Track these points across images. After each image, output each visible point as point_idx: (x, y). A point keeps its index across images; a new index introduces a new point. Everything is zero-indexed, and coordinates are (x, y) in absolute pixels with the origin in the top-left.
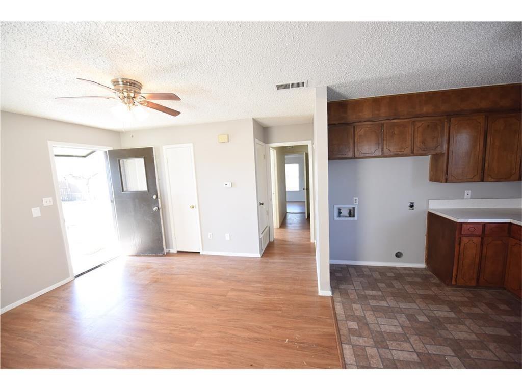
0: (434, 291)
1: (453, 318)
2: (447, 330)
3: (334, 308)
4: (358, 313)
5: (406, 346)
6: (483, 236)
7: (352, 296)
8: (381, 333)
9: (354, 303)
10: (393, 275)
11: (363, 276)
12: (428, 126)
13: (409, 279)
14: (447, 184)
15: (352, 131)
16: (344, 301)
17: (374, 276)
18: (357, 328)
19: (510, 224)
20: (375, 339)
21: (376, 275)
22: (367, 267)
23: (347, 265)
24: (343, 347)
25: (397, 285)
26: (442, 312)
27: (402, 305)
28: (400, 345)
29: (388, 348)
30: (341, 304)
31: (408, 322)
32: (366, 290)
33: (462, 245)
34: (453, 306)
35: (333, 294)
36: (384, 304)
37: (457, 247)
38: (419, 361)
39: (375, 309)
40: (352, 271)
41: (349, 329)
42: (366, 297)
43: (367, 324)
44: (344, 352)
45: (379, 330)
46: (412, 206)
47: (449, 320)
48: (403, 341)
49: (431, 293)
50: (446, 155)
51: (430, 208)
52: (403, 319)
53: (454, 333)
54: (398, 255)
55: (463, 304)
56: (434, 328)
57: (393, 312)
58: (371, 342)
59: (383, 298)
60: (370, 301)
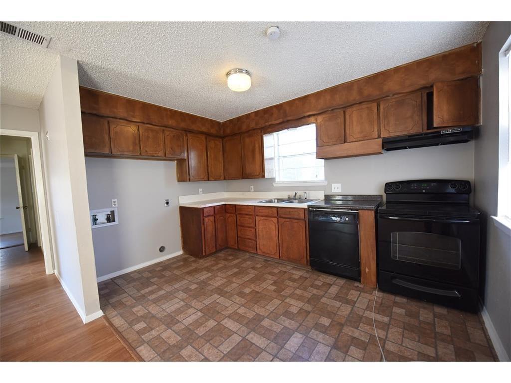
0: (194, 266)
1: (211, 276)
2: (210, 285)
3: (111, 325)
4: (140, 314)
5: (191, 311)
6: (214, 215)
7: (129, 303)
8: (169, 315)
9: (134, 307)
10: (161, 268)
11: (134, 280)
12: (174, 136)
13: (174, 266)
14: (190, 182)
15: (107, 127)
16: (121, 311)
17: (145, 276)
18: (145, 325)
19: (225, 205)
20: (166, 323)
21: (146, 275)
22: (135, 272)
23: (111, 279)
24: (138, 351)
25: (167, 274)
26: (203, 276)
27: (176, 286)
28: (186, 313)
29: (179, 322)
30: (119, 316)
31: (185, 295)
32: (141, 290)
33: (205, 224)
34: (208, 269)
35: (104, 312)
36: (162, 292)
37: (202, 226)
38: (203, 314)
39: (155, 301)
40: (119, 282)
41: (137, 332)
42: (143, 296)
43: (153, 316)
44: (141, 354)
45: (165, 314)
46: (167, 203)
47: (208, 279)
48: (187, 310)
49: (192, 268)
50: (187, 160)
51: (180, 203)
52: (181, 295)
53: (214, 284)
54: (162, 249)
55: (212, 266)
56: (203, 288)
57: (172, 294)
58: (163, 327)
59: (160, 289)
60: (149, 297)
